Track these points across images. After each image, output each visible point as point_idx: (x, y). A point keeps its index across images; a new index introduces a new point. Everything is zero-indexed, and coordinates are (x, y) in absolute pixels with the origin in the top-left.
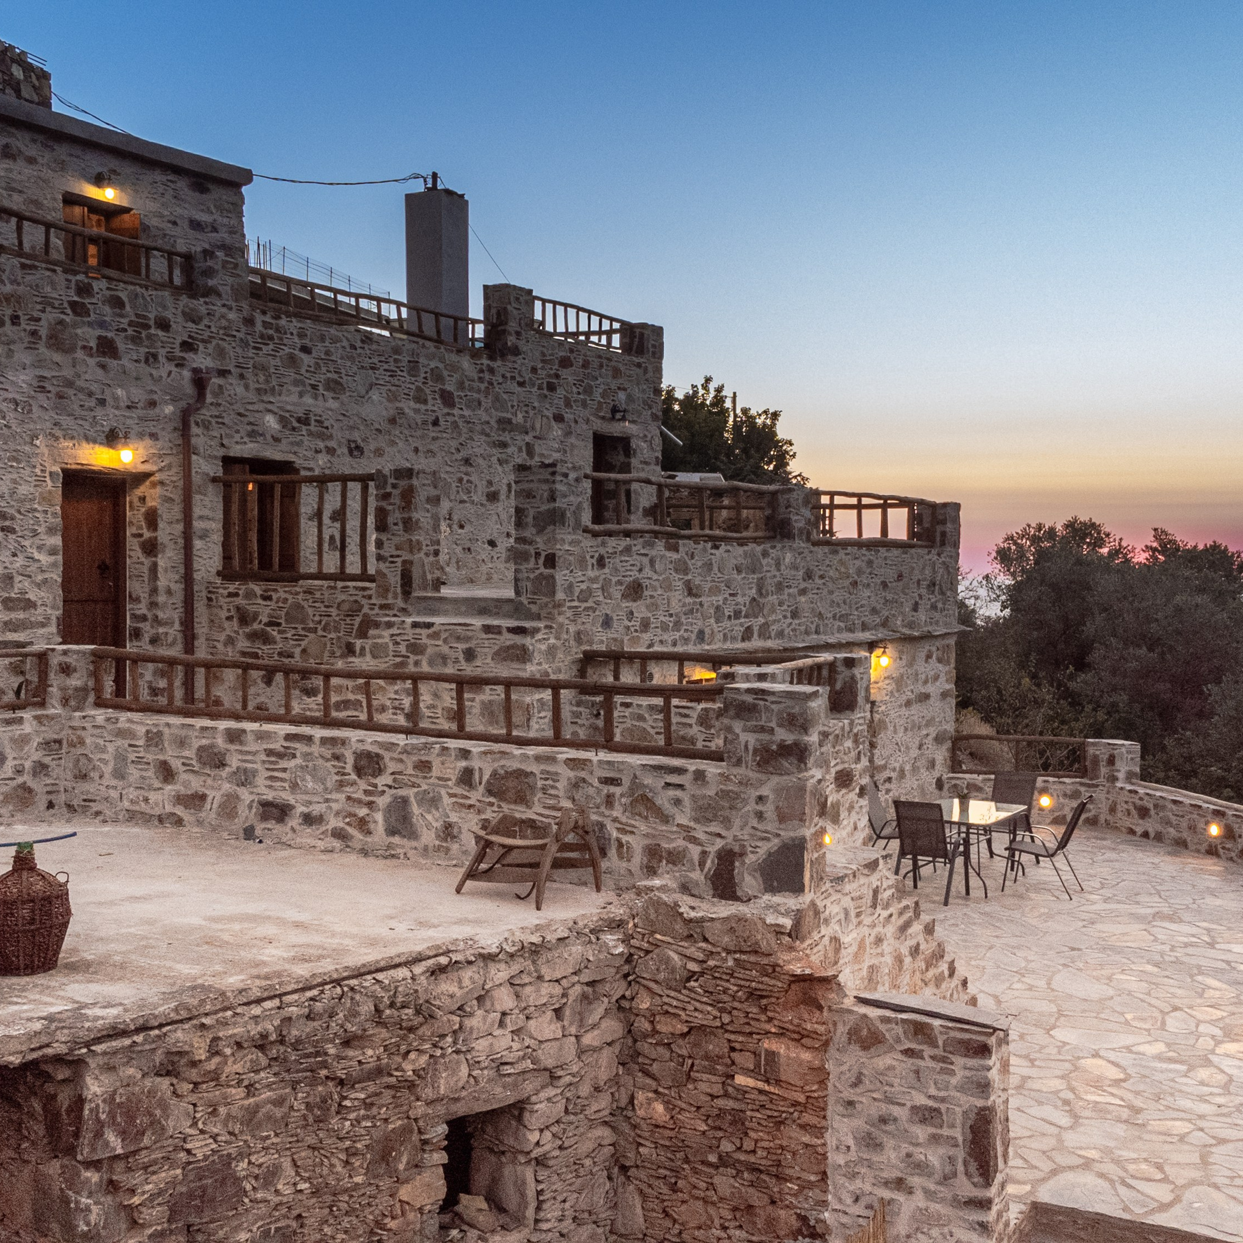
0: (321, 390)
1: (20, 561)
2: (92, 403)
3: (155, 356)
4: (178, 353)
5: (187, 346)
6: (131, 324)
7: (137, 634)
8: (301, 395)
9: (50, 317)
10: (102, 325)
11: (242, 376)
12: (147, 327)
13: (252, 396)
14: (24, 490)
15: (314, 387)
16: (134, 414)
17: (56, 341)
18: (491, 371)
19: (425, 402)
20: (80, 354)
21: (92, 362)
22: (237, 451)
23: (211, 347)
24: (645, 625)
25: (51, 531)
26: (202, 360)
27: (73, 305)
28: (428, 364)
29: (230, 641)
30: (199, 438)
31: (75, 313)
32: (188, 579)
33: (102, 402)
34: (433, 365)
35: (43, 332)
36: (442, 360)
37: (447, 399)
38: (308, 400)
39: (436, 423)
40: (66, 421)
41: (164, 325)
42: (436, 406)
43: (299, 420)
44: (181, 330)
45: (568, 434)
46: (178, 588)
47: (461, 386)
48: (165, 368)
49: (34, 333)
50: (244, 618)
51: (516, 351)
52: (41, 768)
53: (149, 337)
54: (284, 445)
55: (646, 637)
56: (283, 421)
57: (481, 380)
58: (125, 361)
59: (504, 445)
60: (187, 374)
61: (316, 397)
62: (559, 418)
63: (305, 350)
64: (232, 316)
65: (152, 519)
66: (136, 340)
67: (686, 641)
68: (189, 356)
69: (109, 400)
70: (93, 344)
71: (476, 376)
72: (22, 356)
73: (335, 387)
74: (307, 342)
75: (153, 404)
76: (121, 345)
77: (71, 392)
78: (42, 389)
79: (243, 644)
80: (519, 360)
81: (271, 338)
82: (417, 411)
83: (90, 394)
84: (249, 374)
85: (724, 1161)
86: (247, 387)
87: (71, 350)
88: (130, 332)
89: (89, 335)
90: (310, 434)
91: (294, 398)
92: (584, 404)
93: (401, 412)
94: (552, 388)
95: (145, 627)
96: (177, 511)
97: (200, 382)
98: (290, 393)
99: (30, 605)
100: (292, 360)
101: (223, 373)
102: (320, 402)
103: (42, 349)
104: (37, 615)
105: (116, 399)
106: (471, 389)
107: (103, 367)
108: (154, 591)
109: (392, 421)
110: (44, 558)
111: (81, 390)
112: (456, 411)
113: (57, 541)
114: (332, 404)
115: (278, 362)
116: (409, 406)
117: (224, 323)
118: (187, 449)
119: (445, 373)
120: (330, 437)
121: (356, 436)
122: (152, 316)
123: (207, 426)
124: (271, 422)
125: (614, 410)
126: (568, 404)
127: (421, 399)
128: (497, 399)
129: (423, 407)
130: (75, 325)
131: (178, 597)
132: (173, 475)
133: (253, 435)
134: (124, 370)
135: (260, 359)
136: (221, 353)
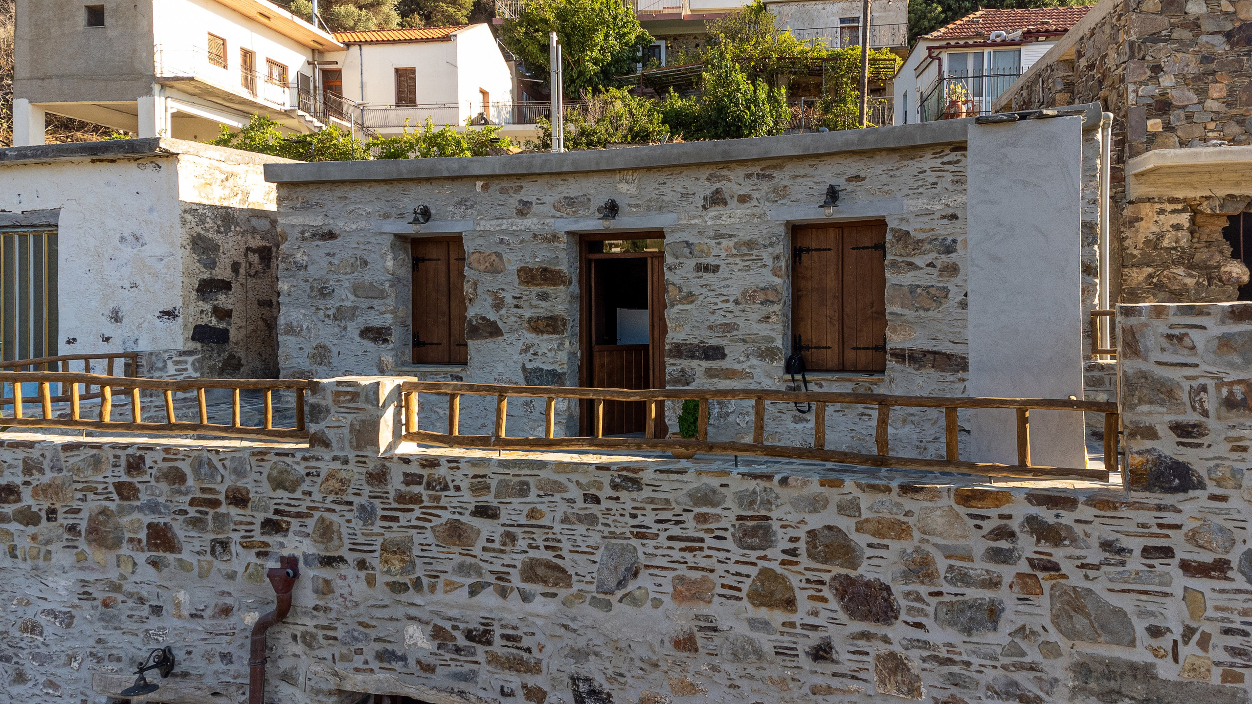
0: (516, 580)
2: (145, 611)
3: (225, 545)
4: (258, 537)
5: (272, 526)
6: (192, 502)
8: (474, 590)
9: (93, 504)
10: (153, 507)
11: (362, 565)
12: (216, 503)
13: (381, 594)
15: (501, 577)
16: (198, 625)
19: (790, 604)
20: (125, 550)
21: (141, 558)
23: (311, 523)
26: (293, 544)
27: (120, 487)
31: (122, 497)
33: (157, 610)
34: (816, 521)
35: (83, 526)
38: (488, 599)
39: (822, 653)
41: (239, 499)
43: (469, 635)
44: (264, 503)
47: (918, 569)
49: (72, 529)
53: (217, 517)
56: (438, 634)
58: (185, 556)
61: (503, 593)
63: (482, 512)
66: (196, 523)
68: (274, 540)
69: (168, 608)
70: (143, 535)
72: (62, 557)
73: (547, 575)
74: (490, 499)
75: (226, 611)
76: (180, 530)
77: (120, 597)
78: (86, 596)
81: (416, 499)
83: (142, 600)
86: (371, 581)
87: (117, 544)
88: (192, 512)
89: (139, 522)
90: (494, 659)
97: (290, 578)
98: (451, 586)
101: (328, 561)
102: (514, 601)
103: (82, 544)
105: (178, 605)
107: (155, 564)
109: (686, 643)
111: (130, 595)
112: (898, 632)
115: (429, 537)
116: (734, 615)
117: (334, 484)
119: (861, 540)
120: (535, 668)
122: (222, 489)
123: (308, 640)
130: (122, 511)
134: (183, 565)
135: (396, 534)
136: (326, 532)
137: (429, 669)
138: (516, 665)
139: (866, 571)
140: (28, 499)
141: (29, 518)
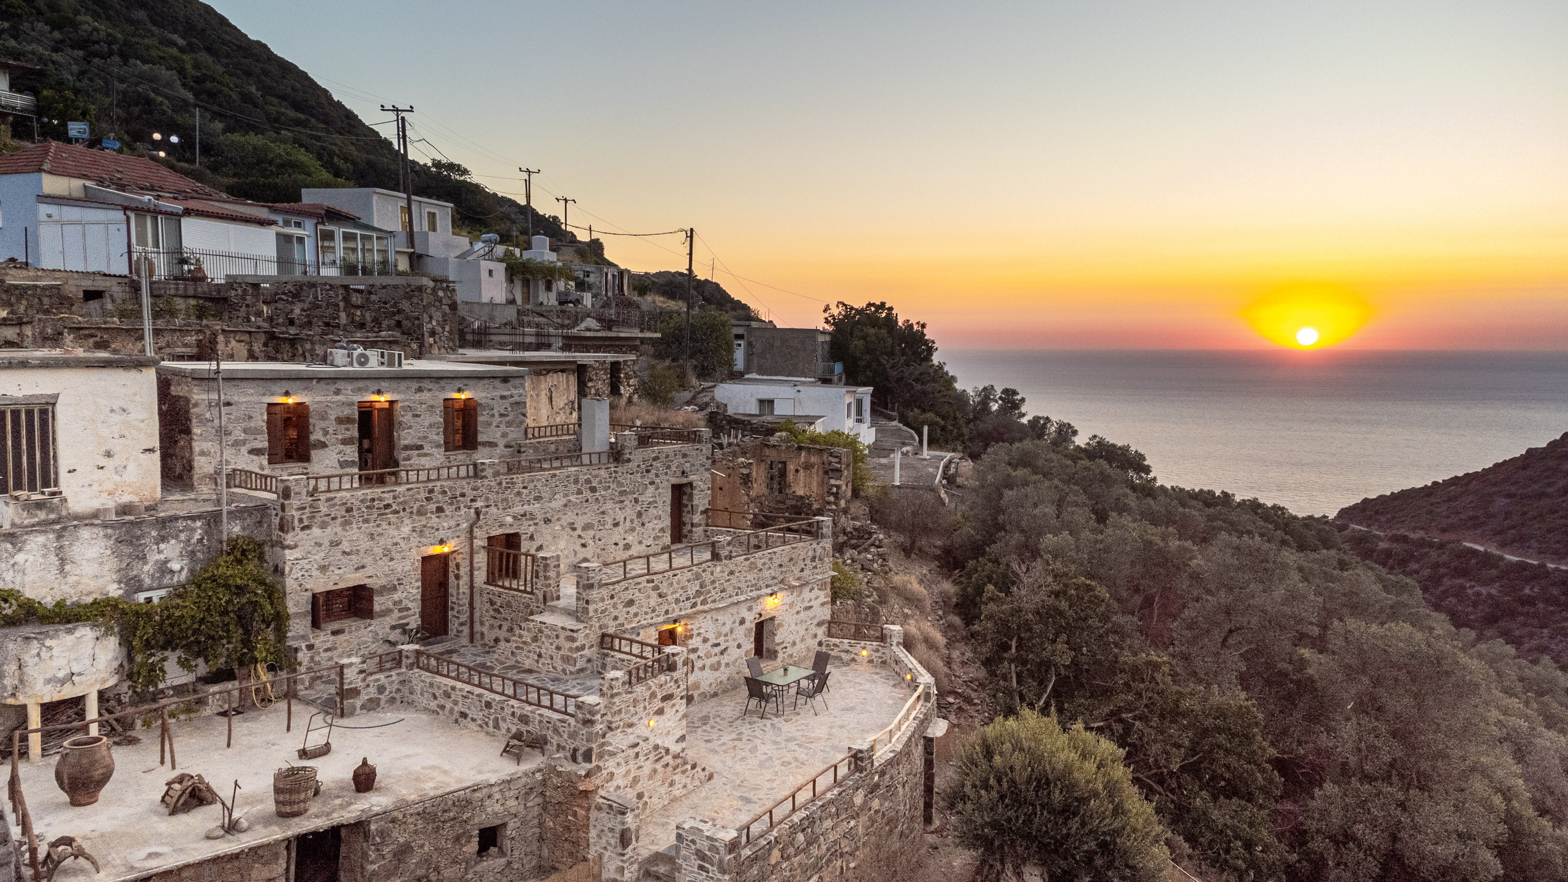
0: (532, 501)
1: (405, 594)
2: (435, 531)
3: (459, 507)
4: (469, 504)
5: (472, 501)
6: (449, 498)
7: (453, 609)
8: (523, 506)
9: (418, 504)
10: (438, 502)
11: (496, 505)
12: (456, 497)
13: (500, 511)
14: (406, 569)
15: (529, 501)
16: (451, 531)
17: (421, 512)
18: (616, 472)
19: (582, 493)
20: (429, 515)
21: (433, 516)
22: (493, 534)
23: (483, 498)
24: (636, 615)
25: (417, 581)
26: (479, 504)
27: (426, 497)
28: (582, 478)
29: (487, 611)
30: (477, 532)
32: (472, 587)
33: (437, 530)
34: (585, 477)
35: (415, 511)
36: (590, 473)
37: (593, 490)
38: (526, 507)
39: (587, 501)
40: (423, 540)
41: (463, 495)
42: (587, 494)
43: (522, 516)
44: (470, 494)
45: (657, 489)
46: (468, 591)
47: (600, 482)
48: (463, 510)
49: (411, 512)
50: (492, 603)
51: (629, 461)
52: (398, 690)
53: (457, 501)
54: (515, 526)
55: (637, 619)
56: (514, 517)
57: (610, 477)
58: (447, 513)
59: (622, 502)
60: (472, 511)
61: (529, 505)
62: (652, 483)
63: (525, 488)
64: (493, 484)
65: (458, 566)
66: (452, 504)
67: (658, 616)
68: (473, 504)
69: (441, 529)
70: (434, 510)
71: (608, 476)
72: (407, 521)
73: (538, 499)
75: (459, 525)
76: (445, 507)
77: (426, 529)
78: (415, 531)
79: (492, 613)
80: (631, 464)
82: (577, 499)
83: (434, 528)
84: (499, 504)
85: (566, 840)
86: (498, 509)
87: (426, 514)
88: (449, 501)
89: (432, 507)
90: (527, 520)
91: (520, 507)
92: (666, 474)
93: (570, 501)
94: (648, 471)
95: (455, 606)
96: (467, 562)
97: (478, 513)
98: (517, 506)
99: (409, 609)
100: (519, 493)
101: (487, 506)
102: (531, 506)
103: (414, 516)
104: (412, 612)
105: (444, 528)
106: (605, 482)
107: (438, 517)
108: (458, 594)
109: (565, 505)
110: (414, 591)
111: (429, 527)
112: (597, 494)
113: (420, 584)
114: (537, 505)
115: (512, 495)
116: (573, 498)
118: (471, 537)
119: (592, 479)
120: (536, 519)
121: (548, 515)
122: (458, 493)
123: (481, 527)
124: (509, 519)
125: (683, 472)
126: (657, 476)
127: (579, 492)
128: (619, 482)
129: (580, 496)
130: (427, 504)
131: (468, 596)
132: (467, 549)
133: (500, 526)
134: (447, 516)
135: (505, 496)
136: (487, 499)
137: (511, 526)
138: (532, 519)
139: (593, 485)
140: (394, 507)
141: (396, 512)
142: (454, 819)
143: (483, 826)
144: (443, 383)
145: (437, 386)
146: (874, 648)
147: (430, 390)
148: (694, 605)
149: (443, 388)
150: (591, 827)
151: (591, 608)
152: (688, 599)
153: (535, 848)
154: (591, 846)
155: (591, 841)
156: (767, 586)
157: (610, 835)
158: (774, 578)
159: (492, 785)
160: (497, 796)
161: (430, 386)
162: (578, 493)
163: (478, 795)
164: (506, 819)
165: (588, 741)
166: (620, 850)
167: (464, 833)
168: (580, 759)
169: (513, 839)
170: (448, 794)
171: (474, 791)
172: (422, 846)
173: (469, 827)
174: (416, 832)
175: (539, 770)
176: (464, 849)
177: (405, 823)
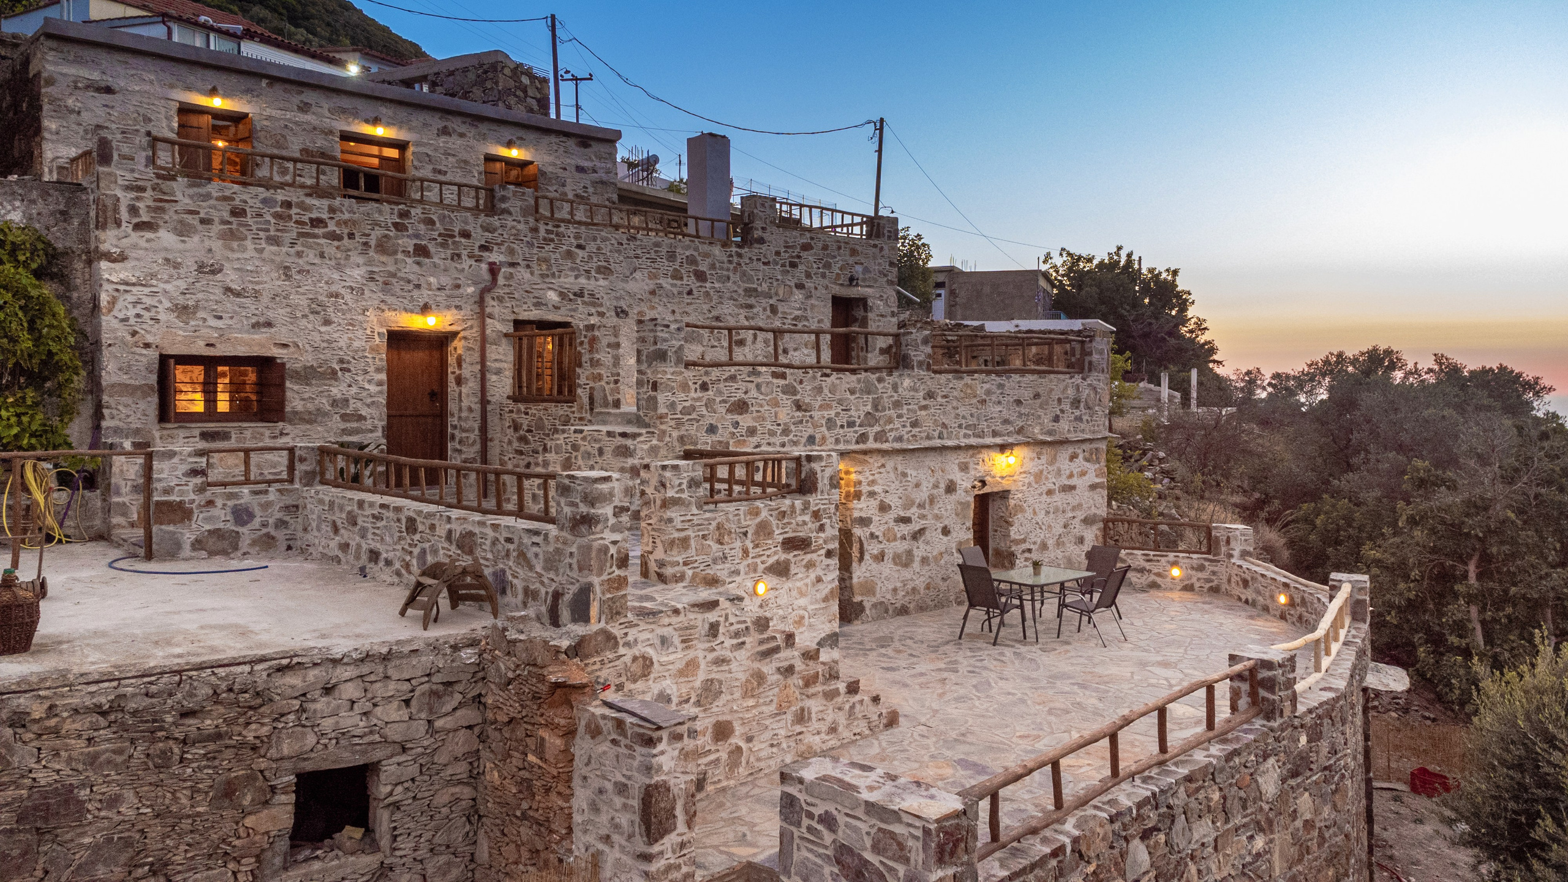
0: (593, 273)
1: (354, 390)
2: (411, 287)
3: (459, 256)
4: (477, 252)
5: (483, 248)
6: (440, 235)
7: (453, 437)
8: (576, 277)
9: (378, 232)
10: (417, 236)
11: (528, 266)
12: (453, 236)
13: (536, 279)
14: (356, 344)
15: (588, 272)
16: (442, 293)
17: (383, 247)
18: (740, 255)
19: (681, 279)
20: (400, 256)
21: (409, 260)
22: (524, 316)
23: (503, 249)
24: (752, 432)
25: (378, 370)
26: (495, 257)
27: (395, 225)
28: (682, 253)
29: (510, 442)
30: (492, 306)
31: (397, 229)
32: (484, 402)
33: (418, 286)
34: (688, 253)
35: (373, 243)
36: (696, 249)
37: (701, 276)
38: (583, 281)
39: (690, 293)
40: (390, 299)
41: (466, 235)
42: (691, 282)
43: (575, 294)
44: (479, 237)
45: (809, 297)
46: (477, 407)
47: (713, 266)
48: (466, 263)
49: (366, 244)
50: (516, 427)
51: (761, 241)
52: (281, 524)
53: (454, 243)
54: (563, 311)
55: (754, 440)
56: (562, 295)
57: (730, 262)
58: (436, 260)
59: (751, 307)
60: (484, 266)
61: (589, 278)
62: (800, 286)
63: (579, 247)
64: (521, 227)
65: (459, 362)
66: (444, 245)
67: (795, 443)
68: (486, 254)
69: (424, 285)
70: (411, 249)
71: (725, 259)
72: (357, 258)
73: (605, 271)
74: (582, 242)
75: (458, 286)
76: (432, 248)
77: (394, 280)
78: (372, 279)
79: (516, 444)
80: (764, 247)
81: (552, 240)
82: (673, 285)
83: (409, 282)
84: (534, 265)
85: (524, 817)
86: (532, 273)
87: (395, 253)
88: (439, 240)
89: (409, 244)
90: (584, 303)
91: (572, 279)
92: (824, 276)
93: (661, 287)
94: (793, 265)
95: (456, 432)
96: (476, 356)
97: (493, 270)
98: (567, 276)
99: (361, 418)
100: (569, 254)
101: (513, 265)
102: (592, 282)
103: (372, 253)
104: (368, 424)
105: (430, 284)
106: (722, 268)
107: (418, 263)
108: (460, 410)
109: (653, 293)
110: (373, 388)
111: (402, 279)
112: (708, 285)
113: (383, 376)
114: (602, 282)
115: (558, 256)
116: (666, 283)
117: (514, 231)
118: (482, 316)
119: (699, 258)
120: (601, 305)
121: (623, 304)
122: (457, 230)
123: (500, 299)
124: (552, 296)
125: (852, 279)
126: (808, 276)
127: (677, 276)
128: (744, 274)
129: (679, 283)
130: (397, 238)
131: (477, 414)
132: (474, 333)
133: (538, 305)
134: (435, 265)
135: (543, 255)
136: (511, 252)
137: (556, 308)
138: (594, 305)
139: (701, 268)
140: (332, 227)
141: (334, 237)
142: (218, 736)
143: (309, 766)
144: (483, 127)
145: (473, 131)
146: (1195, 563)
147: (462, 135)
148: (863, 438)
149: (484, 137)
150: (576, 782)
151: (662, 398)
152: (851, 424)
153: (457, 836)
154: (577, 833)
155: (577, 818)
156: (995, 434)
157: (618, 801)
158: (1006, 422)
159: (335, 662)
160: (350, 691)
161: (462, 129)
162: (674, 277)
163: (292, 680)
164: (377, 755)
165: (581, 569)
166: (641, 847)
167: (250, 778)
168: (565, 614)
169: (396, 806)
170: (200, 667)
171: (281, 669)
172: (113, 802)
173: (263, 764)
174: (92, 760)
175: (473, 643)
176: (249, 821)
177: (56, 732)
